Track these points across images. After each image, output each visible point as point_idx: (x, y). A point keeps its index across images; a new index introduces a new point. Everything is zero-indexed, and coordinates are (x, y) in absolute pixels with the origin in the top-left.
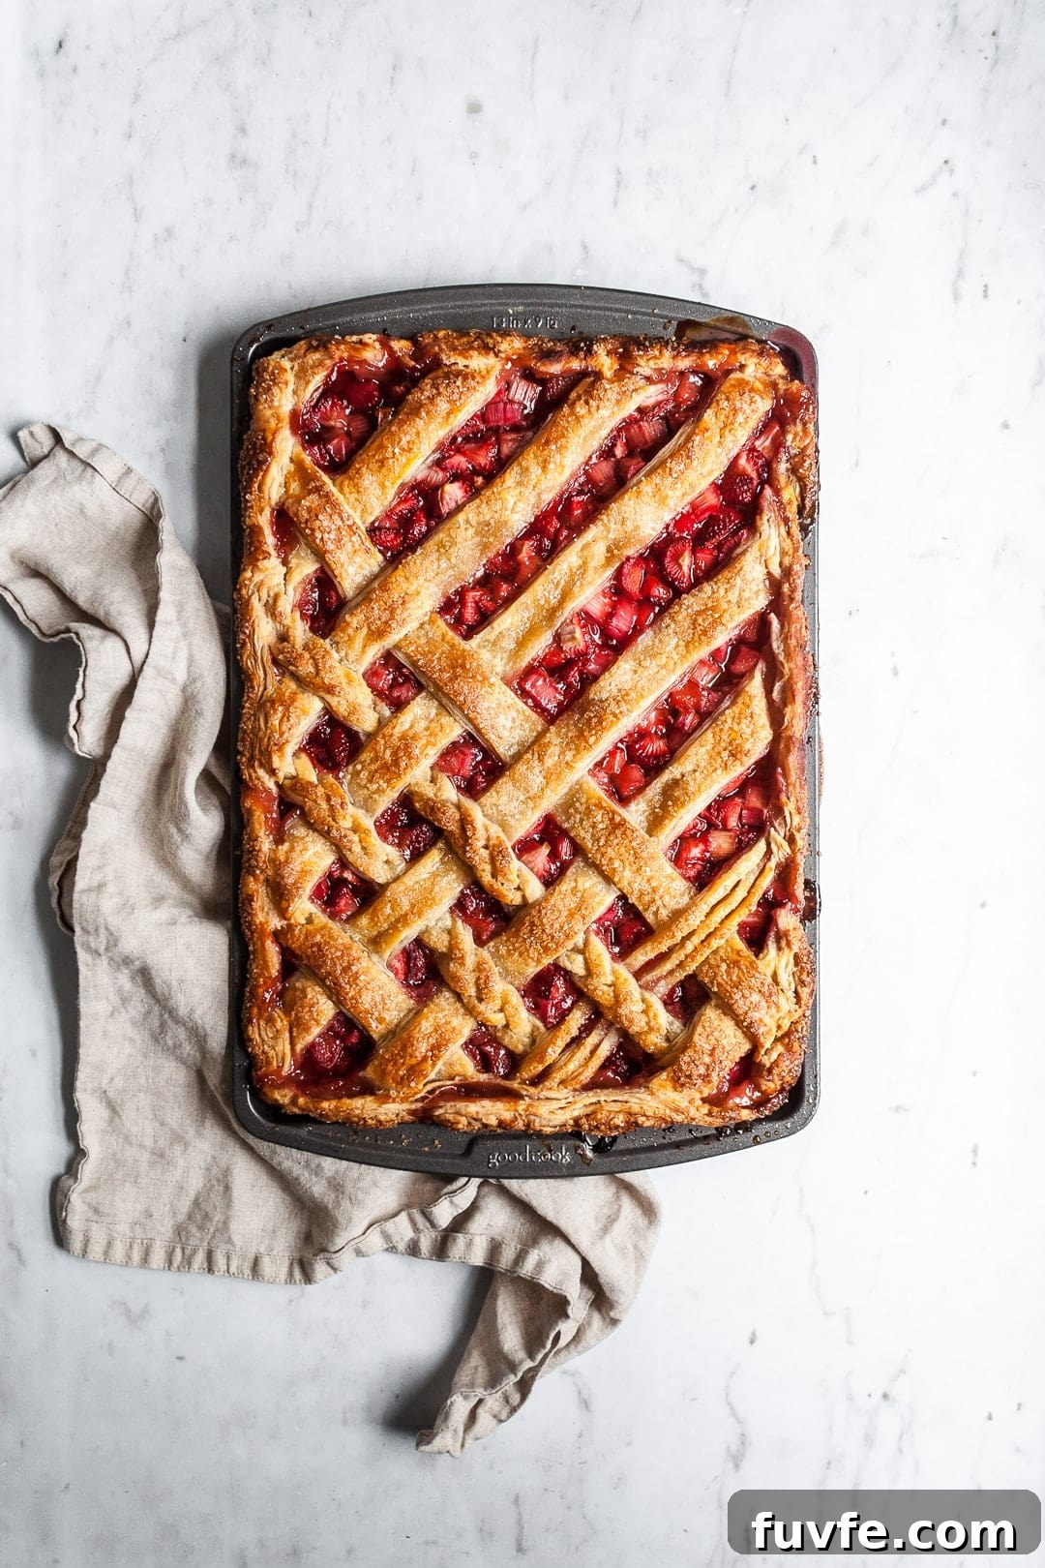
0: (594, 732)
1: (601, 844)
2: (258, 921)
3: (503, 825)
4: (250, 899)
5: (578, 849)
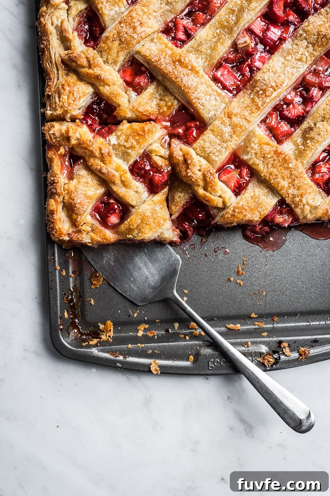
0: (261, 99)
1: (270, 167)
2: (57, 227)
4: (52, 212)
5: (254, 173)
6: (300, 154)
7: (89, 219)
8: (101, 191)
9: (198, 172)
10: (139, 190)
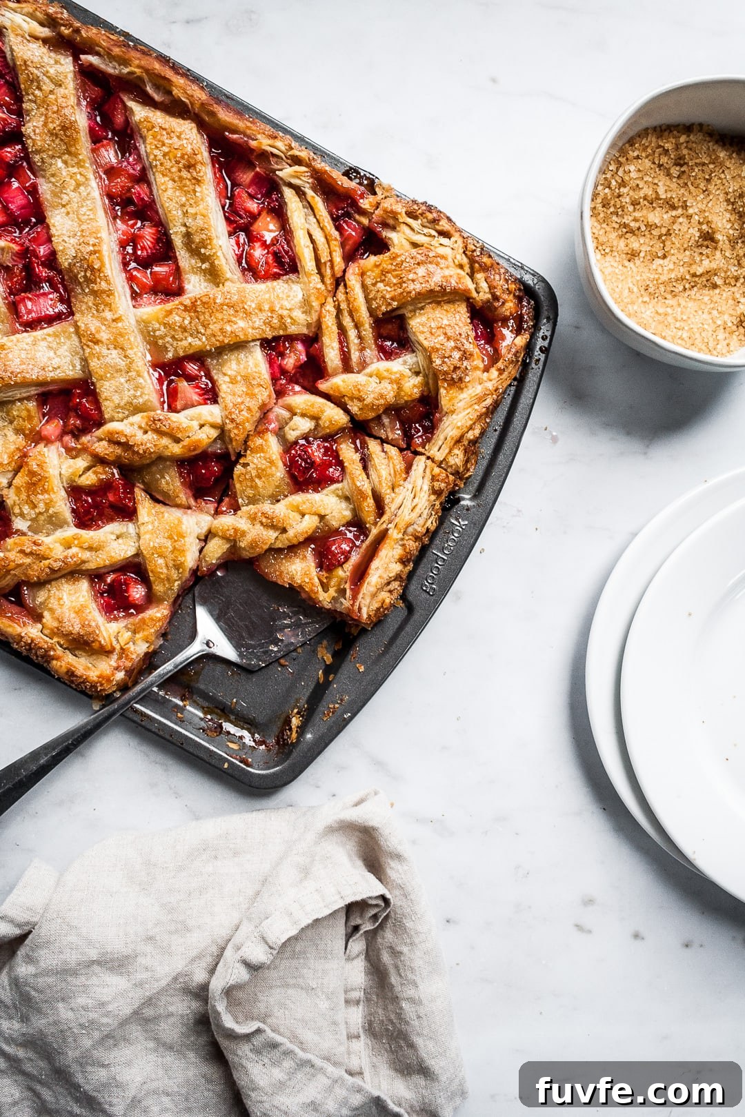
0: (98, 280)
1: (203, 331)
2: (95, 679)
3: (137, 410)
4: (71, 673)
5: (199, 357)
6: (214, 275)
7: (114, 627)
8: (84, 585)
9: (145, 437)
10: (118, 533)
